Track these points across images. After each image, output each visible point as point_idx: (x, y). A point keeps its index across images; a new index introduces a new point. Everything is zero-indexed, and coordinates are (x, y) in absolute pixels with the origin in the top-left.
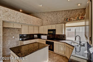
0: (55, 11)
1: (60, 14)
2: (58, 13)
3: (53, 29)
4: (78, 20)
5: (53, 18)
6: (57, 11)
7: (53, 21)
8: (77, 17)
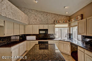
0: (44, 12)
1: (50, 16)
2: (48, 14)
3: (45, 28)
4: (64, 23)
5: (43, 18)
6: (47, 12)
7: (43, 21)
8: (63, 21)
